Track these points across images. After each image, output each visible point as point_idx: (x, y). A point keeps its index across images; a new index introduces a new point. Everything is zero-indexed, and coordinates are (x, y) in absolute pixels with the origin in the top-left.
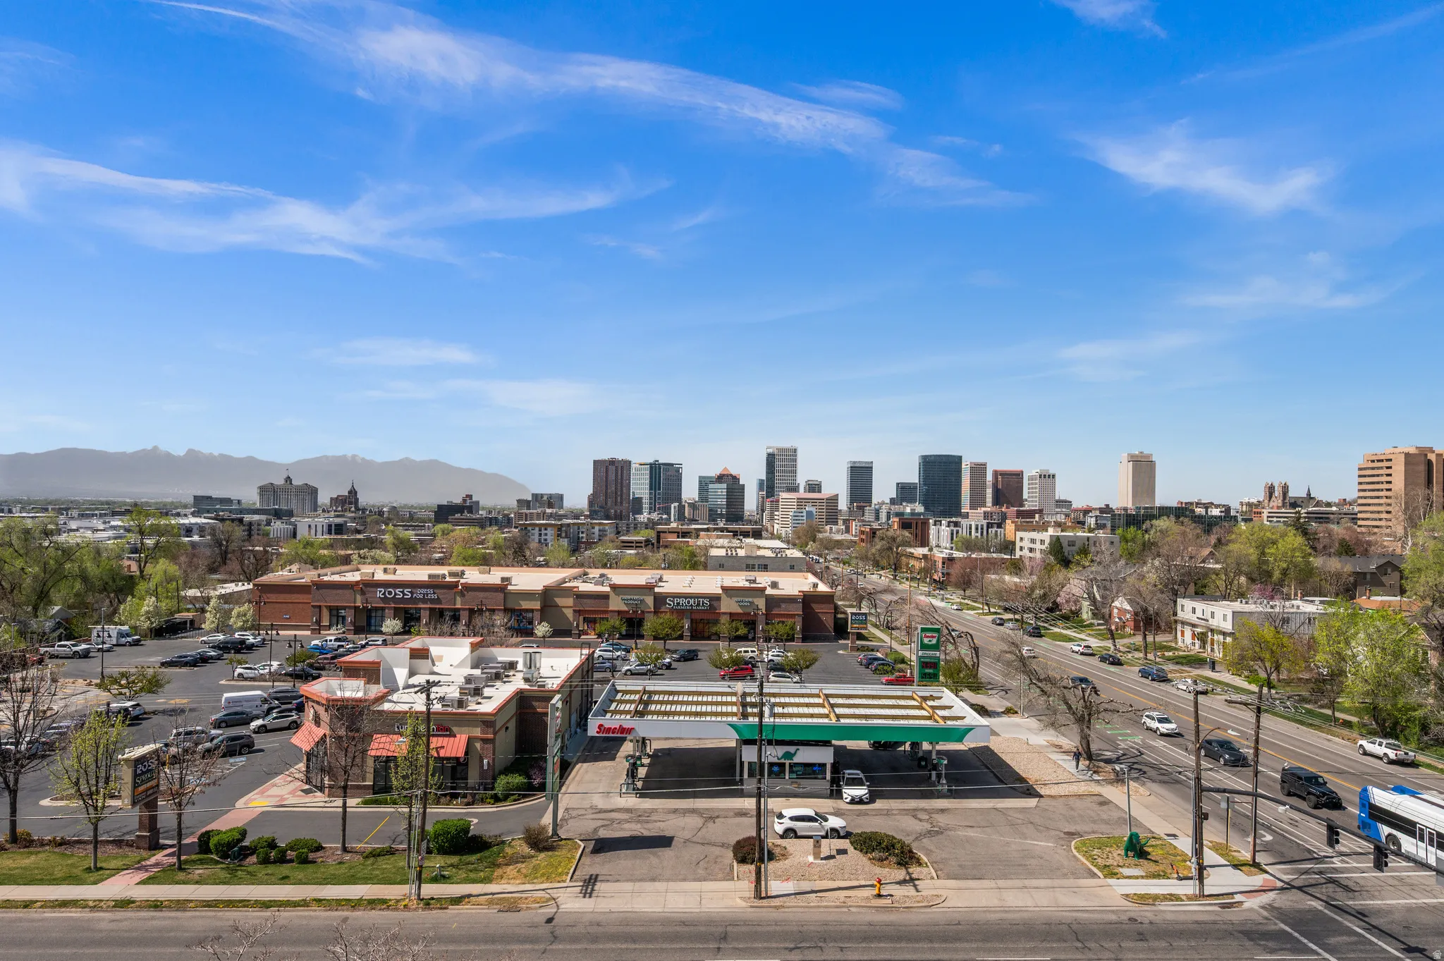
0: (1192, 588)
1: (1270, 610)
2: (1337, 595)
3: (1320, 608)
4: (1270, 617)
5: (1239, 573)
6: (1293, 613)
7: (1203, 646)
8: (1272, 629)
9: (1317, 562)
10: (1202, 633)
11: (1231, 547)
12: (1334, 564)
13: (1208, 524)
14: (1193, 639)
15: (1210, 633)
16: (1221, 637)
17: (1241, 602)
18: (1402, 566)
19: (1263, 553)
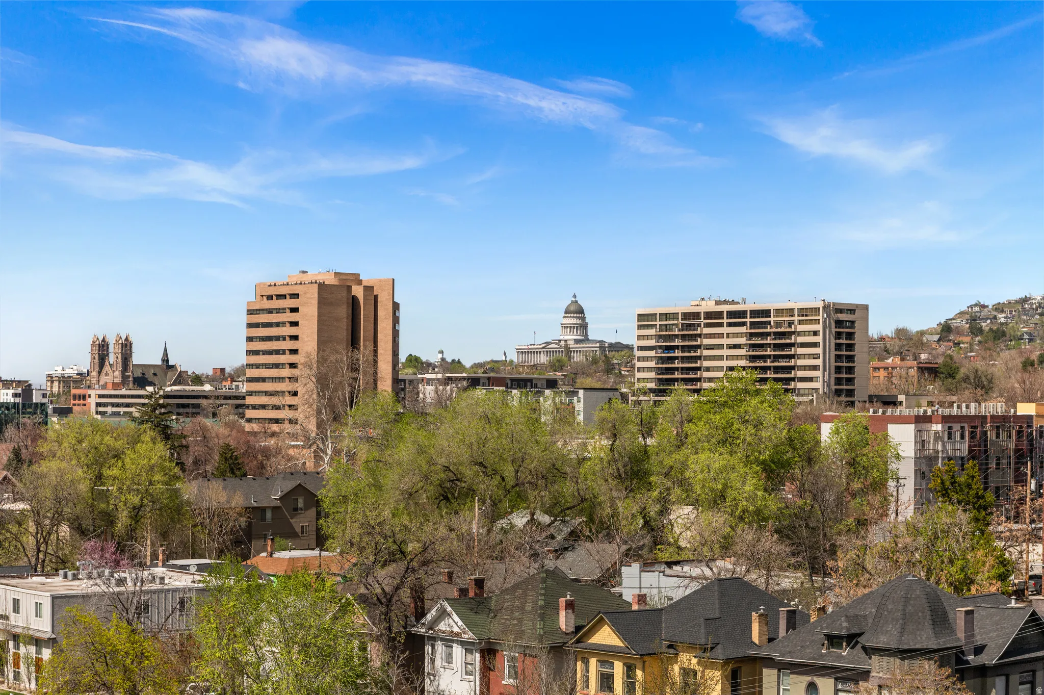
1: (117, 589)
2: (221, 552)
3: (198, 578)
4: (118, 602)
5: (58, 517)
6: (155, 592)
8: (124, 624)
9: (189, 490)
11: (42, 466)
12: (215, 494)
15: (11, 643)
16: (32, 649)
17: (65, 577)
18: (321, 493)
19: (99, 477)
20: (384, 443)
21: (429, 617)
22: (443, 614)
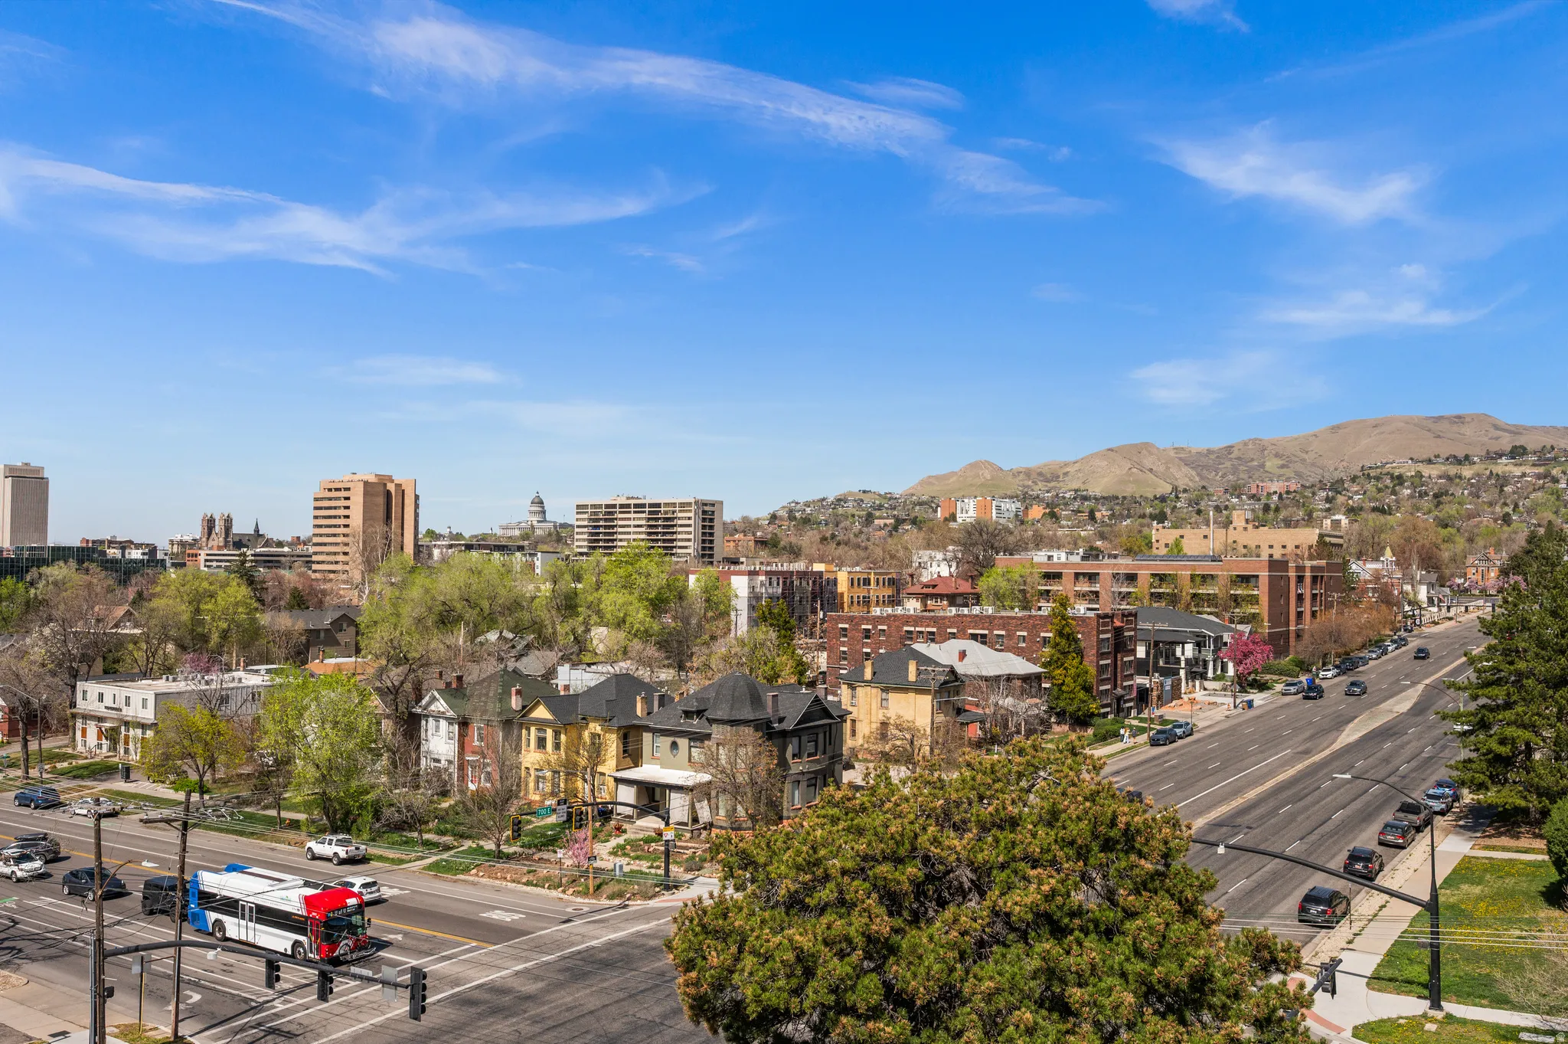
0: (99, 666)
1: (204, 687)
2: (287, 659)
3: (266, 678)
4: (203, 696)
5: (166, 638)
6: (233, 688)
7: (113, 748)
8: (206, 712)
9: (264, 619)
10: (112, 729)
11: (156, 603)
12: (285, 621)
13: (124, 572)
14: (99, 738)
15: (123, 728)
16: (139, 731)
17: (167, 679)
18: (358, 620)
19: (198, 611)
20: (403, 586)
21: (424, 702)
22: (434, 699)
